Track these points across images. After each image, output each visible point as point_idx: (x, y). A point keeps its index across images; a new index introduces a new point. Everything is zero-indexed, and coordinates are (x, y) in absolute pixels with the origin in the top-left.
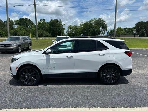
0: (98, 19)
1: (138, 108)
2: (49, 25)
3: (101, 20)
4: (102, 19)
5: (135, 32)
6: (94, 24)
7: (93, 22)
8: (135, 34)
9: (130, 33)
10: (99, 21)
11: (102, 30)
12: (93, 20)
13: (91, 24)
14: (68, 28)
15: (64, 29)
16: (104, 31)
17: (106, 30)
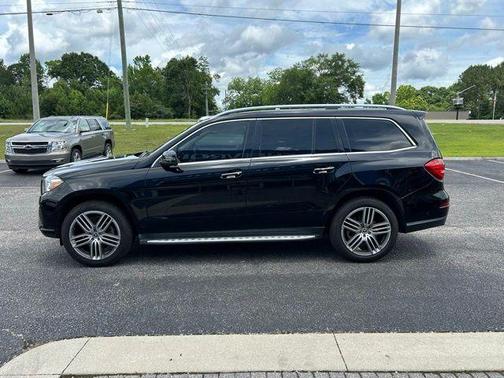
0: (334, 57)
1: (478, 334)
2: (163, 79)
3: (343, 62)
4: (346, 58)
5: (459, 101)
6: (318, 75)
7: (314, 67)
8: (458, 108)
9: (439, 106)
10: (337, 64)
11: (348, 95)
12: (317, 59)
13: (310, 73)
14: (231, 88)
15: (216, 92)
16: (353, 97)
17: (361, 96)
